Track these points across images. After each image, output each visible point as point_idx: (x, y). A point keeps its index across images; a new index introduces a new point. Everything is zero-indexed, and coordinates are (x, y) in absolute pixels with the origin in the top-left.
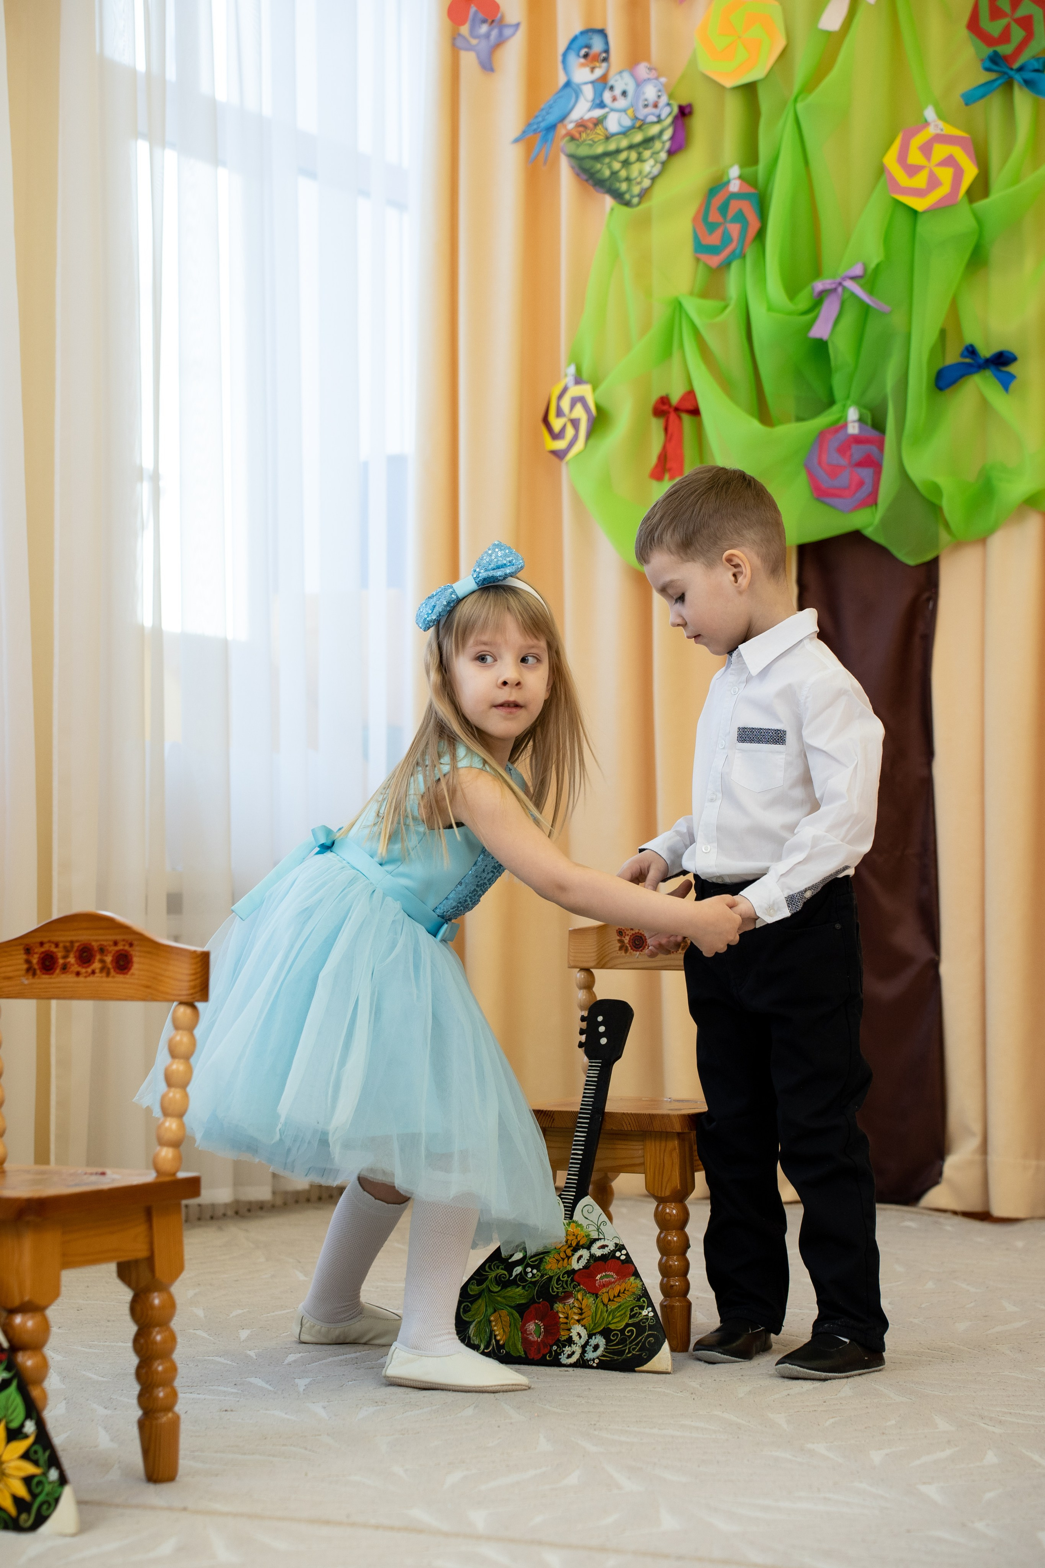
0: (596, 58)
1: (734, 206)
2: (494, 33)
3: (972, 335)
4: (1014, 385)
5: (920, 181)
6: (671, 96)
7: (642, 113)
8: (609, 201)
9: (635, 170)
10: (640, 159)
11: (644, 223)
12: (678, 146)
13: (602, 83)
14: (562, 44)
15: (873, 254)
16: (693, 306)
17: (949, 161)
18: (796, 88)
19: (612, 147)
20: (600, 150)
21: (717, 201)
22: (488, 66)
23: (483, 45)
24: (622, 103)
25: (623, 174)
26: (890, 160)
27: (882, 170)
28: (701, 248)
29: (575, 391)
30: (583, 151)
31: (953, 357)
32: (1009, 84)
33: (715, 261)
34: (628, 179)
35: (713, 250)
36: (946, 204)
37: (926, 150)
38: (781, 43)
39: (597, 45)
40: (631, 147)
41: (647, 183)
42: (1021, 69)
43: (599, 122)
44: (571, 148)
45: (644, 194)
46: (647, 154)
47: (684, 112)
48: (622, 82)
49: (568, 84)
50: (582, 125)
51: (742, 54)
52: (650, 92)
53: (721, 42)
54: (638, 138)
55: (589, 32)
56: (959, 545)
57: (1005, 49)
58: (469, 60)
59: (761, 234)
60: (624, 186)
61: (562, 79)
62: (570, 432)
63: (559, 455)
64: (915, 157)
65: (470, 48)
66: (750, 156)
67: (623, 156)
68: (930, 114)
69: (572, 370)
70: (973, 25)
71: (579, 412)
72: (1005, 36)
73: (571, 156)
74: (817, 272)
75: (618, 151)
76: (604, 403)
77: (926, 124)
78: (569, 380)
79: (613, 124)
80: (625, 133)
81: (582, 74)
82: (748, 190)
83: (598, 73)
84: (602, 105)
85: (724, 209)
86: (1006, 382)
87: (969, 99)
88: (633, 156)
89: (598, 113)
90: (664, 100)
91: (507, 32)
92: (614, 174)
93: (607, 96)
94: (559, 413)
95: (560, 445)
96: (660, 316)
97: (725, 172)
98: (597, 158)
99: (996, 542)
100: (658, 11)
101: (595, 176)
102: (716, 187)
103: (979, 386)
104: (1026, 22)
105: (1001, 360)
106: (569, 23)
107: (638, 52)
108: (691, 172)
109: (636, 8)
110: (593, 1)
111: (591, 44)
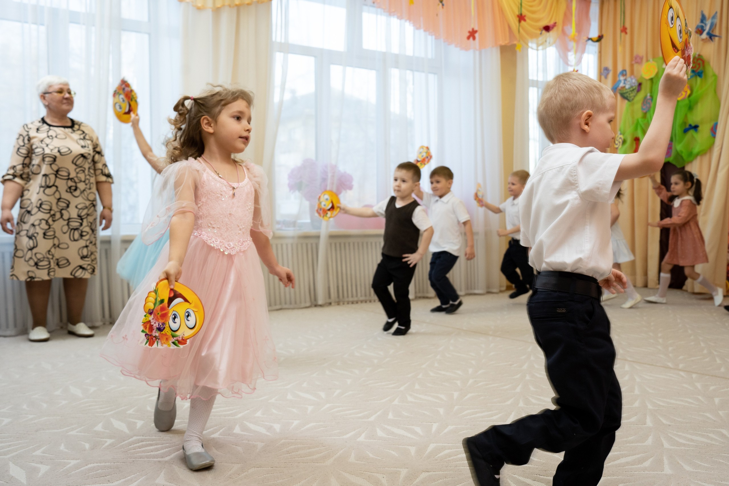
0: (624, 75)
1: (648, 101)
2: (608, 72)
3: (690, 122)
6: (638, 81)
7: (632, 85)
8: (627, 101)
9: (631, 95)
11: (633, 104)
12: (639, 91)
13: (625, 80)
14: (618, 73)
16: (640, 120)
19: (627, 91)
21: (645, 100)
22: (606, 77)
23: (606, 74)
24: (629, 83)
25: (629, 96)
28: (642, 109)
29: (620, 136)
30: (622, 92)
31: (687, 126)
32: (696, 76)
33: (645, 111)
35: (645, 109)
36: (684, 98)
38: (656, 70)
39: (624, 73)
41: (633, 97)
42: (698, 73)
43: (624, 87)
45: (633, 99)
46: (633, 92)
47: (640, 84)
48: (629, 79)
49: (619, 80)
50: (622, 87)
51: (650, 73)
52: (634, 81)
53: (647, 71)
54: (631, 89)
55: (623, 70)
56: (688, 163)
57: (695, 69)
58: (603, 77)
59: (652, 106)
60: (629, 98)
62: (619, 144)
63: (617, 148)
65: (603, 75)
66: (651, 91)
67: (629, 93)
69: (620, 132)
71: (621, 140)
73: (620, 93)
76: (624, 139)
78: (619, 134)
80: (629, 88)
81: (622, 78)
82: (650, 98)
83: (625, 78)
85: (646, 102)
86: (697, 131)
88: (631, 93)
89: (624, 85)
90: (636, 82)
91: (610, 72)
92: (627, 96)
93: (626, 82)
95: (617, 146)
96: (635, 122)
98: (624, 93)
99: (694, 162)
100: (636, 66)
101: (624, 96)
102: (645, 98)
103: (692, 132)
104: (699, 64)
105: (695, 127)
106: (620, 69)
107: (632, 73)
108: (640, 96)
109: (632, 66)
110: (624, 65)
111: (623, 73)
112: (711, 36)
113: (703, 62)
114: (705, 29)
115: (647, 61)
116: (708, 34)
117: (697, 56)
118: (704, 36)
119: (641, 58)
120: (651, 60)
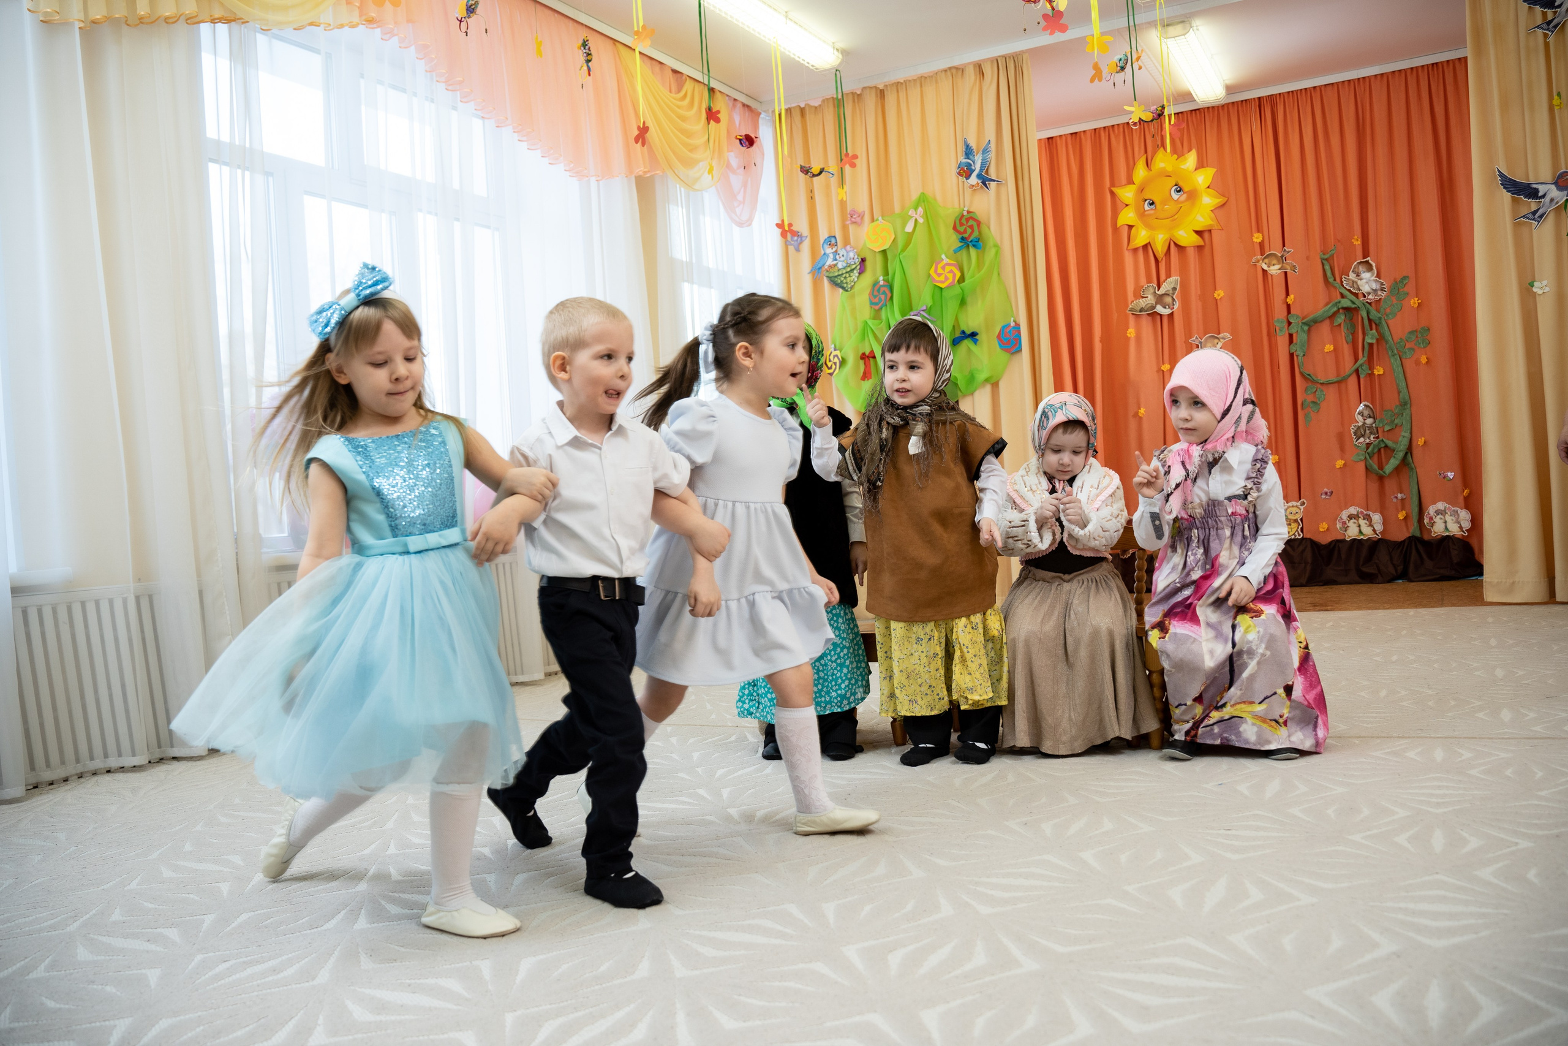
0: (833, 245)
1: (882, 289)
2: (799, 239)
3: (963, 327)
4: (978, 342)
5: (942, 278)
6: (858, 256)
7: (849, 261)
8: (841, 290)
9: (849, 279)
10: (850, 276)
11: (853, 297)
12: (862, 271)
14: (822, 241)
15: (929, 303)
16: (871, 323)
17: (951, 271)
18: (899, 251)
19: (840, 273)
20: (836, 274)
21: (876, 288)
22: (798, 250)
23: (796, 243)
24: (842, 259)
25: (845, 281)
26: (932, 272)
27: (930, 275)
28: (872, 304)
29: (835, 353)
30: (831, 275)
31: (958, 334)
32: (968, 246)
33: (877, 307)
34: (846, 283)
35: (876, 304)
36: (951, 285)
37: (943, 268)
38: (894, 237)
39: (833, 241)
40: (846, 273)
41: (853, 284)
42: (971, 241)
43: (835, 265)
44: (827, 274)
45: (852, 287)
46: (852, 274)
47: (863, 260)
48: (842, 252)
49: (825, 254)
50: (830, 266)
51: (880, 241)
52: (851, 255)
53: (873, 238)
54: (849, 269)
55: (830, 237)
56: (964, 396)
57: (966, 235)
58: (791, 249)
59: (891, 298)
60: (845, 285)
61: (823, 252)
62: (834, 367)
63: (831, 374)
64: (940, 271)
65: (792, 245)
66: (886, 272)
67: (844, 275)
68: (943, 257)
69: (833, 346)
70: (955, 228)
71: (836, 360)
72: (965, 231)
73: (827, 277)
74: (911, 309)
75: (842, 274)
76: (844, 357)
77: (943, 260)
78: (832, 350)
79: (840, 266)
80: (844, 268)
81: (829, 251)
82: (886, 284)
83: (834, 250)
84: (836, 260)
85: (879, 290)
86: (976, 342)
87: (955, 252)
88: (848, 275)
89: (835, 262)
90: (856, 257)
91: (803, 239)
92: (842, 281)
93: (837, 257)
94: (830, 361)
95: (831, 371)
96: (860, 327)
97: (878, 278)
98: (836, 277)
99: (977, 394)
100: (852, 229)
101: (835, 282)
102: (875, 284)
103: (967, 343)
104: (971, 227)
105: (973, 335)
106: (823, 234)
107: (846, 242)
108: (867, 280)
109: (845, 228)
110: (830, 227)
111: (831, 241)
112: (985, 181)
113: (979, 223)
114: (973, 168)
115: (873, 220)
116: (979, 176)
117: (965, 213)
118: (973, 180)
119: (862, 216)
120: (880, 218)
